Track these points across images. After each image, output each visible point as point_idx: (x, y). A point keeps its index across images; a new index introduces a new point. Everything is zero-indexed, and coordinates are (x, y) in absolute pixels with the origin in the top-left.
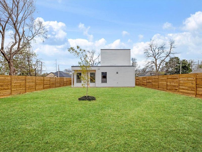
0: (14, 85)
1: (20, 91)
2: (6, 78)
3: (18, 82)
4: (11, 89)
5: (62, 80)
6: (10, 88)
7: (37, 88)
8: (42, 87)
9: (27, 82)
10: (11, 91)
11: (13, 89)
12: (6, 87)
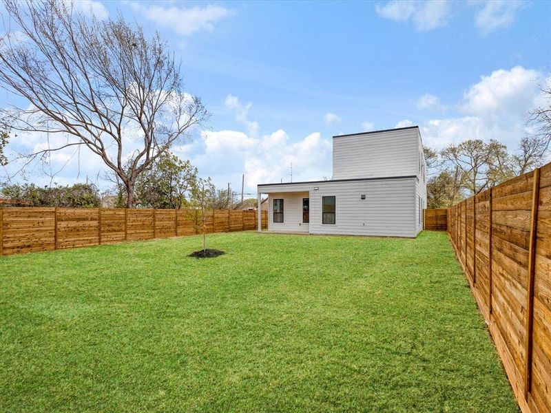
0: (131, 224)
1: (141, 235)
2: (117, 213)
3: (139, 219)
4: (125, 231)
5: (251, 216)
6: (123, 229)
7: (179, 231)
8: (192, 230)
9: (157, 219)
10: (126, 234)
11: (129, 232)
12: (117, 228)
